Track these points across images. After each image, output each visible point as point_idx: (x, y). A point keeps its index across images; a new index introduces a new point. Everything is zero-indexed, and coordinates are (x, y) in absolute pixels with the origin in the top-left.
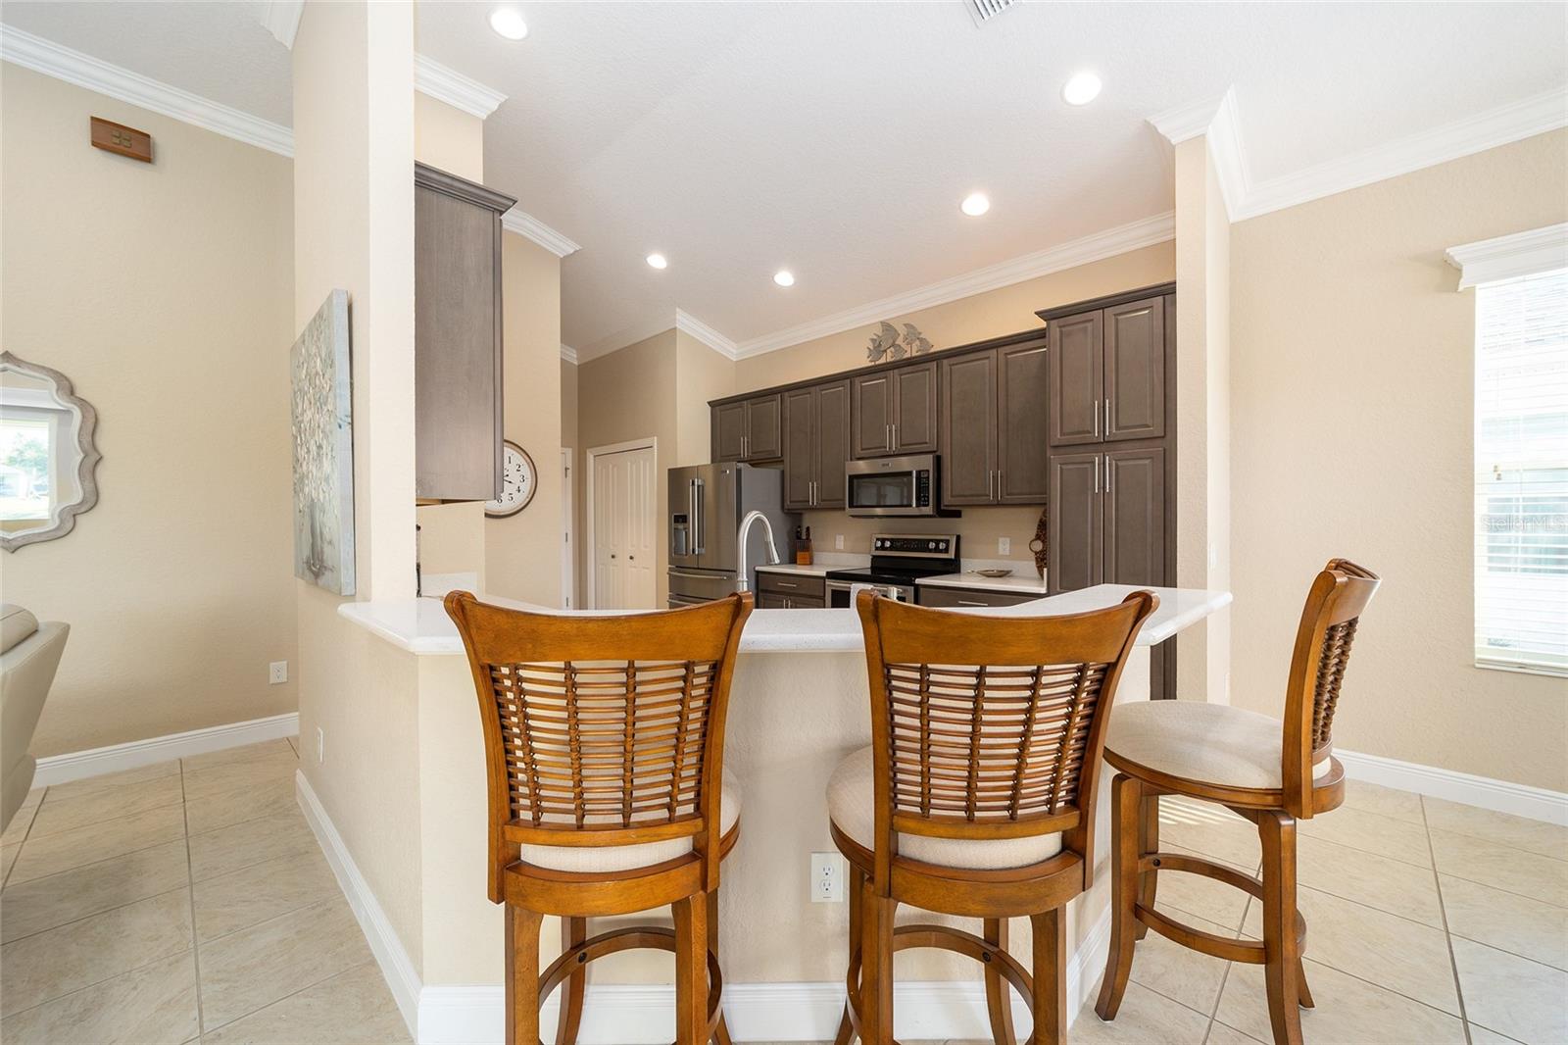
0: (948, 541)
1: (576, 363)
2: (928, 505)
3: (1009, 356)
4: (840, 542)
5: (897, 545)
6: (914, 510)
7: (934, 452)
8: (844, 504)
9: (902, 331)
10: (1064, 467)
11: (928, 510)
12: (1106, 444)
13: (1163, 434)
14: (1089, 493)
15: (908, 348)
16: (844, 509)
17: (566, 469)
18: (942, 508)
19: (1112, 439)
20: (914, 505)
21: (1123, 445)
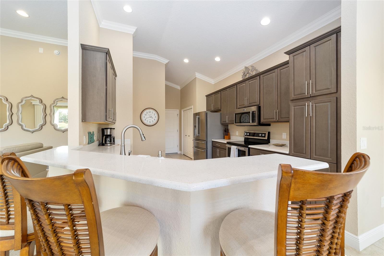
0: (265, 133)
1: (180, 89)
2: (255, 122)
3: (281, 70)
4: (237, 133)
5: (250, 134)
6: (251, 123)
7: (258, 105)
8: (234, 122)
9: (250, 68)
10: (295, 107)
11: (255, 124)
12: (311, 97)
13: (336, 91)
14: (304, 117)
15: (252, 73)
16: (234, 123)
17: (177, 114)
18: (261, 123)
19: (313, 95)
20: (251, 122)
21: (318, 97)
